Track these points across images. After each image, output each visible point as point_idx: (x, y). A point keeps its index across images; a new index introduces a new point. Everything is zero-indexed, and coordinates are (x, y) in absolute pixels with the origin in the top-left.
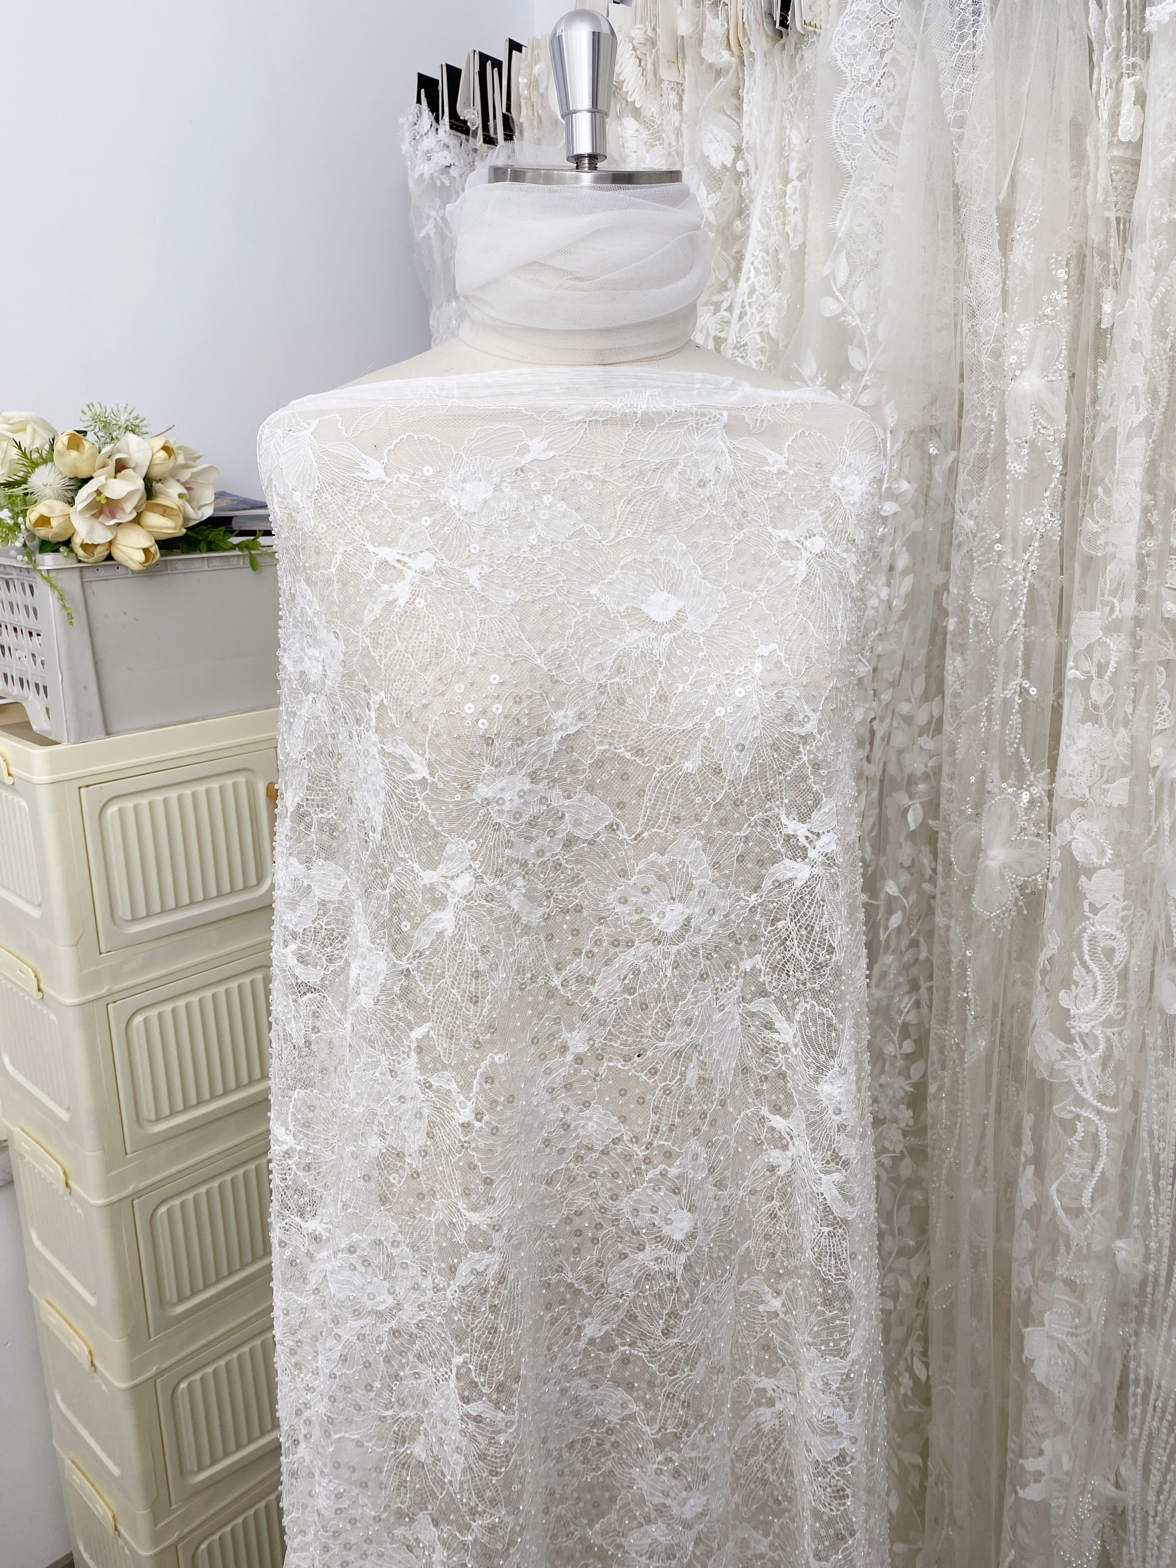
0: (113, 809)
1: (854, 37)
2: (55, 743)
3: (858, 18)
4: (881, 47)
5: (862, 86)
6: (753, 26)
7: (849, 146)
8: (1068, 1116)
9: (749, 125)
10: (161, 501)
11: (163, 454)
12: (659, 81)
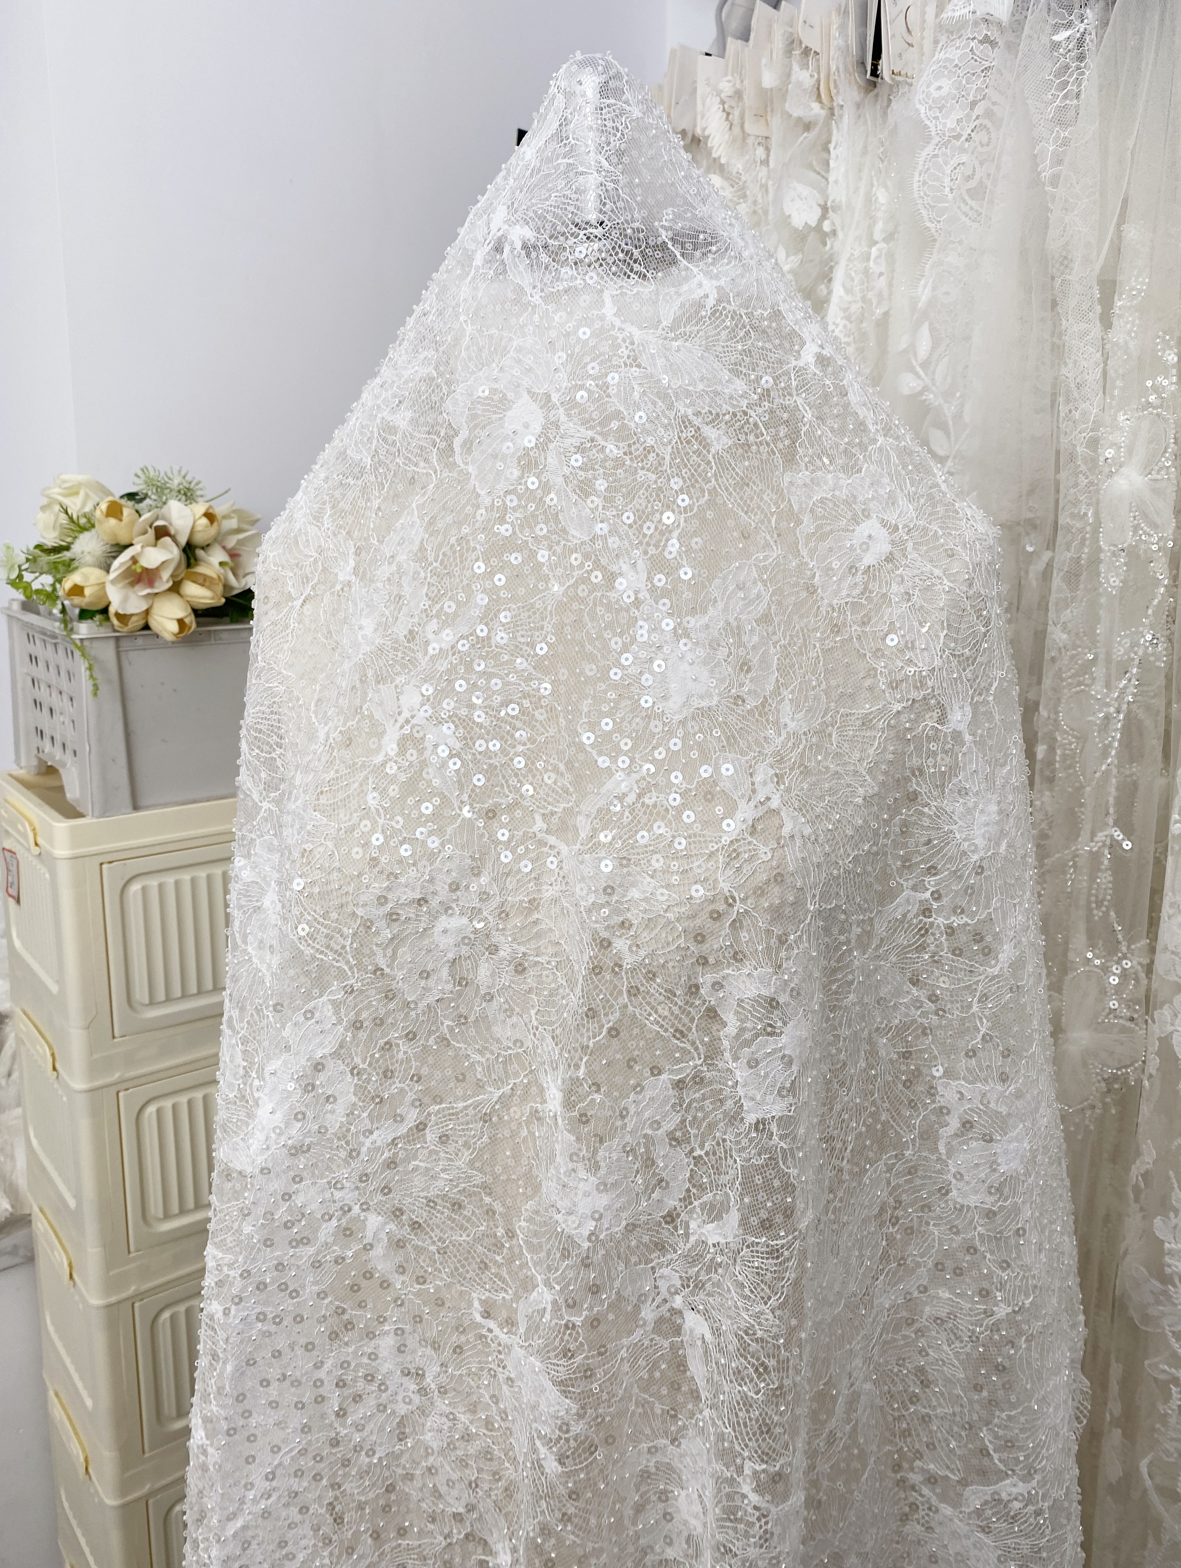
0: (135, 887)
1: (939, 88)
2: (81, 815)
3: (945, 67)
4: (971, 98)
5: (949, 141)
6: (842, 75)
7: (933, 207)
8: (1162, 1377)
9: (836, 182)
10: (201, 569)
11: (204, 521)
12: (745, 135)
